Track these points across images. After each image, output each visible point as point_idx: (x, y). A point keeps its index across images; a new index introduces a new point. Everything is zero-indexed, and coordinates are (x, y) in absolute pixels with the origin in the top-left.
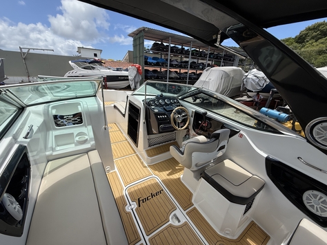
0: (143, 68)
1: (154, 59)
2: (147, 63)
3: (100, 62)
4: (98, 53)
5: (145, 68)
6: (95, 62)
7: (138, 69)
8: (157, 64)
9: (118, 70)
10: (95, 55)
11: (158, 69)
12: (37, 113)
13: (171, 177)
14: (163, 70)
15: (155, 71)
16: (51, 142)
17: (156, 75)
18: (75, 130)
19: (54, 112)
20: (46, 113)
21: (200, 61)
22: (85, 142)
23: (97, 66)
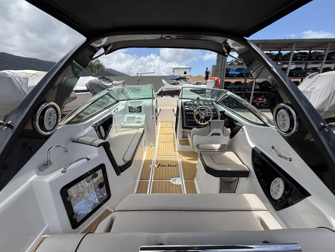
1: (238, 70)
2: (227, 76)
3: (184, 79)
4: (187, 71)
5: (226, 80)
6: (181, 78)
7: (217, 82)
8: (241, 76)
9: (197, 84)
10: (185, 73)
11: (243, 81)
12: (123, 104)
13: (190, 161)
14: (248, 81)
15: (238, 83)
16: (125, 120)
17: (237, 87)
18: (137, 115)
19: (130, 105)
20: (126, 105)
22: (139, 122)
23: (182, 82)
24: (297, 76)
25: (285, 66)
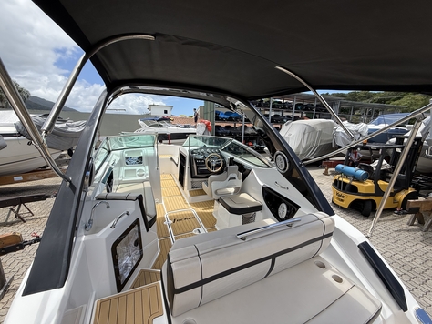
0: (213, 124)
1: (227, 113)
2: (217, 119)
3: (168, 120)
4: (169, 110)
5: (216, 124)
6: (164, 119)
7: (207, 125)
8: (230, 120)
9: (185, 127)
10: (166, 112)
11: (233, 125)
12: (117, 155)
13: (205, 211)
14: (238, 125)
15: (228, 127)
16: (122, 174)
17: (229, 131)
18: (138, 168)
19: (126, 155)
20: (122, 155)
21: (285, 114)
22: (142, 175)
23: (165, 124)
24: (277, 123)
25: (267, 113)
